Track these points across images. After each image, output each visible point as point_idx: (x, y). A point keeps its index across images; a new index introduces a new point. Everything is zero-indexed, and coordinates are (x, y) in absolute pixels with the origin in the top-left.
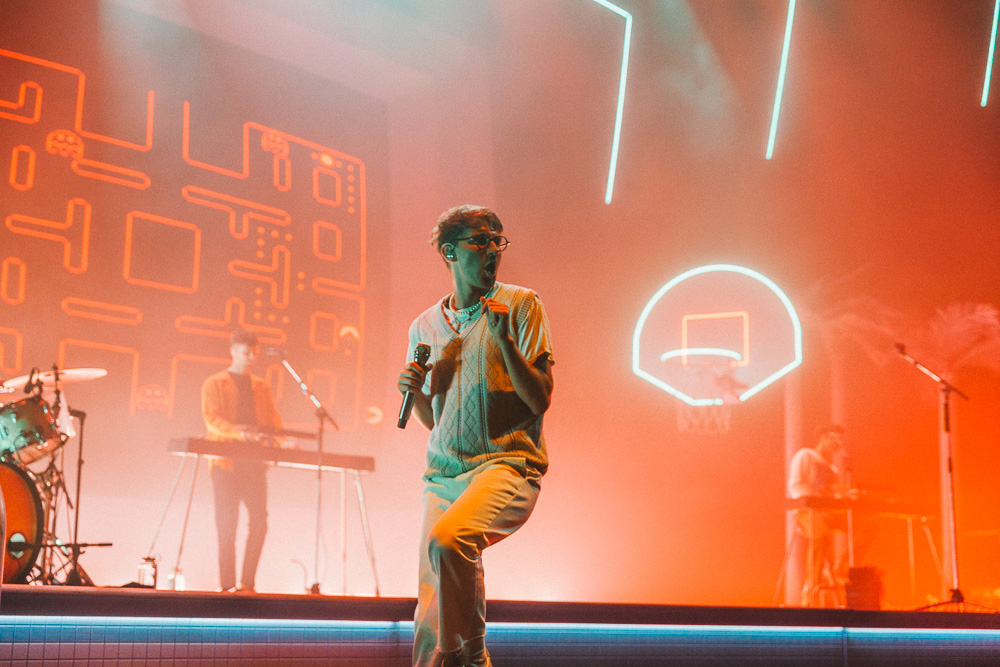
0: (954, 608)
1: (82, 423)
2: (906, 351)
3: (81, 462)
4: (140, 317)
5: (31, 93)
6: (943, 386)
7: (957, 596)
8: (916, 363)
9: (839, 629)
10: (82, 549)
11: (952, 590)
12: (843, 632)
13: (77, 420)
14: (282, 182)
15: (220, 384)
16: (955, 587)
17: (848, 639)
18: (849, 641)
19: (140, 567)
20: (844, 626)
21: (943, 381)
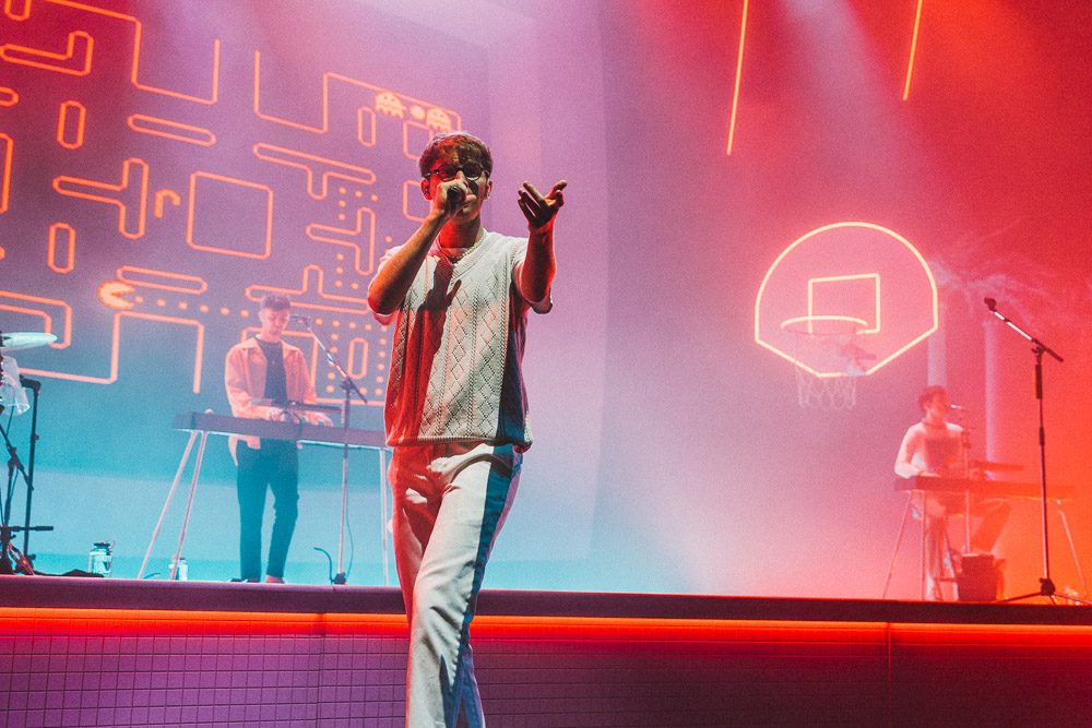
0: (1044, 600)
1: (36, 395)
2: (996, 307)
3: (34, 437)
4: (205, 287)
5: (81, 43)
6: (1035, 345)
7: (1048, 587)
8: (1006, 320)
9: (883, 624)
10: (13, 533)
11: (1041, 580)
12: (887, 629)
13: (31, 390)
14: (367, 138)
15: (245, 354)
16: (1045, 577)
17: (893, 635)
18: (894, 638)
19: (92, 554)
20: (888, 620)
21: (1034, 340)
